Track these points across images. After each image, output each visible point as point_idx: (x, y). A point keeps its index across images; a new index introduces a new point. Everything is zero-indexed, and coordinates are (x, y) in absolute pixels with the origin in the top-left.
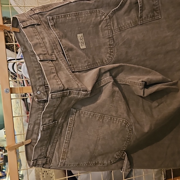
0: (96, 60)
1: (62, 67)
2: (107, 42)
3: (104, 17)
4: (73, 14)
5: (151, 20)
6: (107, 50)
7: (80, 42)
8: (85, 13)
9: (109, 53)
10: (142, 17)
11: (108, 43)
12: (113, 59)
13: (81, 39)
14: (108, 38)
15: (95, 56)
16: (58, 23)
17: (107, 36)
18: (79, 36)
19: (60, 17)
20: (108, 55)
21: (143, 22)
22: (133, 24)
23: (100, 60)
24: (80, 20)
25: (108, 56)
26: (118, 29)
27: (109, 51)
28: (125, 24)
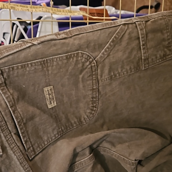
0: (71, 120)
1: (13, 162)
2: (89, 95)
3: (88, 63)
4: (37, 62)
5: (162, 61)
6: (88, 105)
7: (48, 98)
8: (58, 59)
9: (91, 108)
10: (148, 59)
11: (91, 96)
12: (96, 115)
13: (49, 94)
14: (90, 90)
15: (69, 115)
16: (11, 76)
17: (90, 88)
18: (46, 90)
19: (15, 68)
20: (88, 111)
21: (148, 66)
22: (133, 70)
23: (77, 119)
24: (48, 70)
25: (89, 113)
26: (108, 79)
27: (91, 106)
28: (122, 70)
